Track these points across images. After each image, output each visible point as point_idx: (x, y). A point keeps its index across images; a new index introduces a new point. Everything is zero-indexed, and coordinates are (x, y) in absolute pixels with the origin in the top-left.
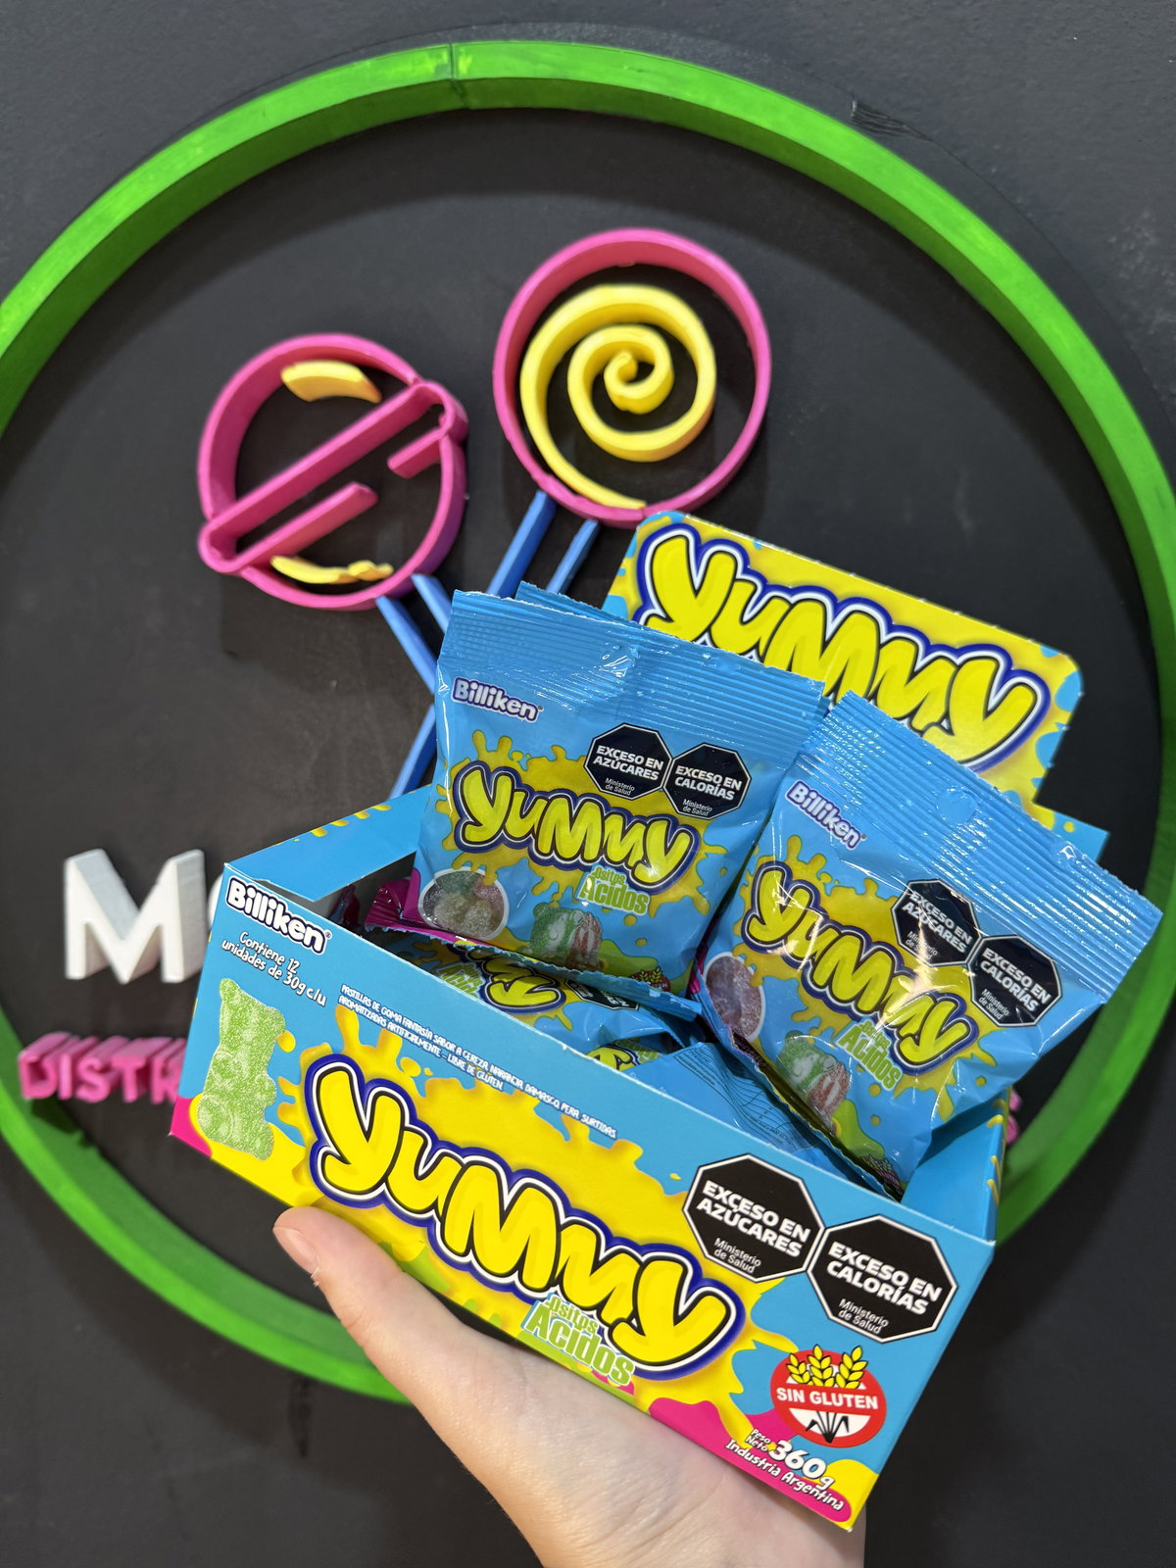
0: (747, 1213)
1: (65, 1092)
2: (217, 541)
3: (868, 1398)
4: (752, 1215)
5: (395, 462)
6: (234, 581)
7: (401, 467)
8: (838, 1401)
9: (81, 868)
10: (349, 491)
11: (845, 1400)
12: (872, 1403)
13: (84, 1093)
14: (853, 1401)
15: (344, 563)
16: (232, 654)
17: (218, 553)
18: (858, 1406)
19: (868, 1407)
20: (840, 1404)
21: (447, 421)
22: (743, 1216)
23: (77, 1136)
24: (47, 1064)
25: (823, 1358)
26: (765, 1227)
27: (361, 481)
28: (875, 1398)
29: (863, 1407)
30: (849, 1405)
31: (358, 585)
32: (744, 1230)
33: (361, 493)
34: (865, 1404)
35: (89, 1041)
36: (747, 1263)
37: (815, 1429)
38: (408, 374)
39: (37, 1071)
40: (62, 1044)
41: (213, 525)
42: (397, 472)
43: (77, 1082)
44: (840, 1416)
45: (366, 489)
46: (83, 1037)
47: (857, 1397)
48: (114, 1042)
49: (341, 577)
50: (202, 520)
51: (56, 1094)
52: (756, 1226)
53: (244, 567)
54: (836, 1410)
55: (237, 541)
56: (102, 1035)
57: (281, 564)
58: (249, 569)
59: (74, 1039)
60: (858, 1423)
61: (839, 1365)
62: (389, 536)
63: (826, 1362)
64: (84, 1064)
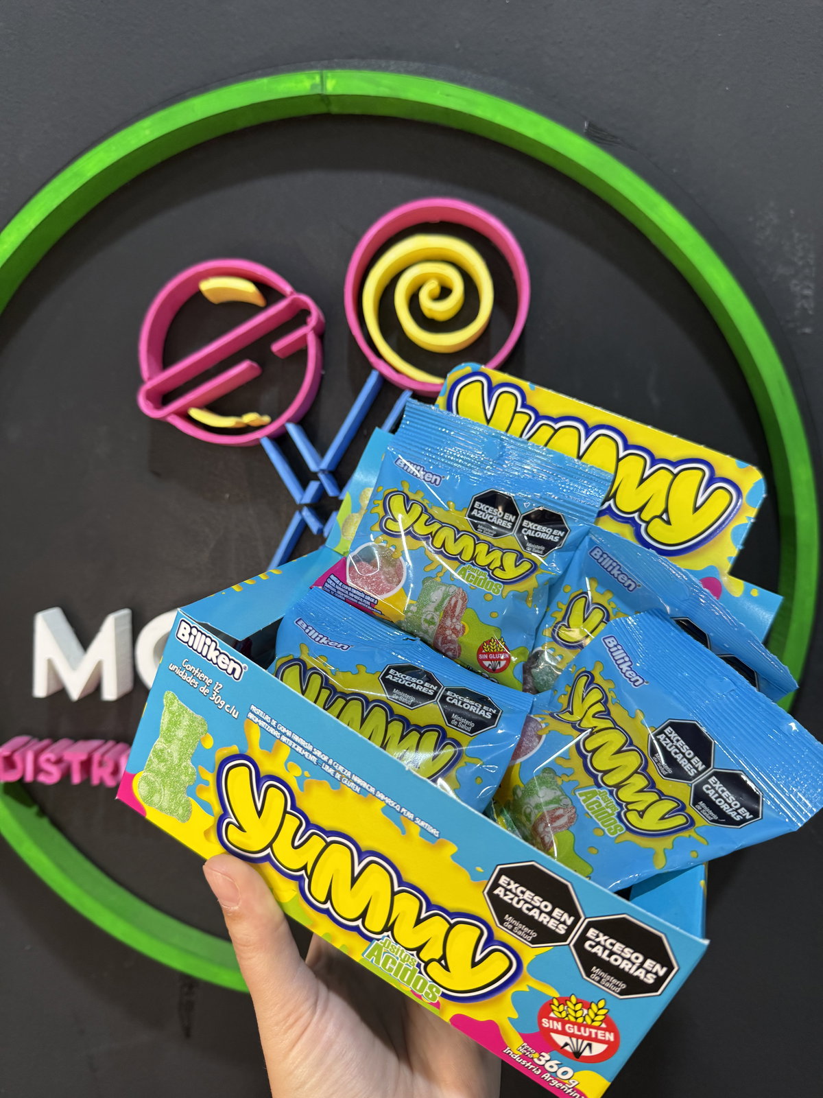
0: (529, 900)
1: (29, 777)
2: (150, 396)
3: (607, 1034)
4: (533, 902)
5: (276, 347)
6: (162, 424)
7: (279, 351)
8: (585, 1032)
9: (46, 620)
10: (244, 365)
11: (590, 1033)
12: (610, 1037)
13: (42, 778)
14: (596, 1034)
15: (239, 414)
16: (157, 474)
17: (151, 405)
18: (599, 1037)
19: (607, 1039)
20: (587, 1034)
21: (313, 321)
22: (526, 902)
23: (35, 809)
24: (17, 758)
25: (577, 1003)
26: (541, 912)
27: (252, 359)
28: (612, 1034)
29: (603, 1038)
30: (593, 1036)
31: (247, 429)
32: (527, 912)
33: (251, 367)
34: (604, 1036)
35: (45, 742)
36: (526, 933)
37: (567, 1048)
38: (287, 288)
39: (9, 763)
40: (25, 744)
41: (149, 385)
42: (276, 354)
43: (38, 770)
44: (586, 1042)
45: (255, 365)
46: (41, 739)
47: (599, 1032)
48: (63, 743)
49: (237, 423)
50: (141, 381)
51: (21, 780)
52: (535, 910)
53: (169, 414)
54: (584, 1038)
55: (164, 397)
56: (55, 738)
57: (196, 414)
58: (173, 416)
59: (35, 740)
60: (598, 1048)
61: (588, 1009)
62: (269, 396)
63: (579, 1006)
64: (43, 758)
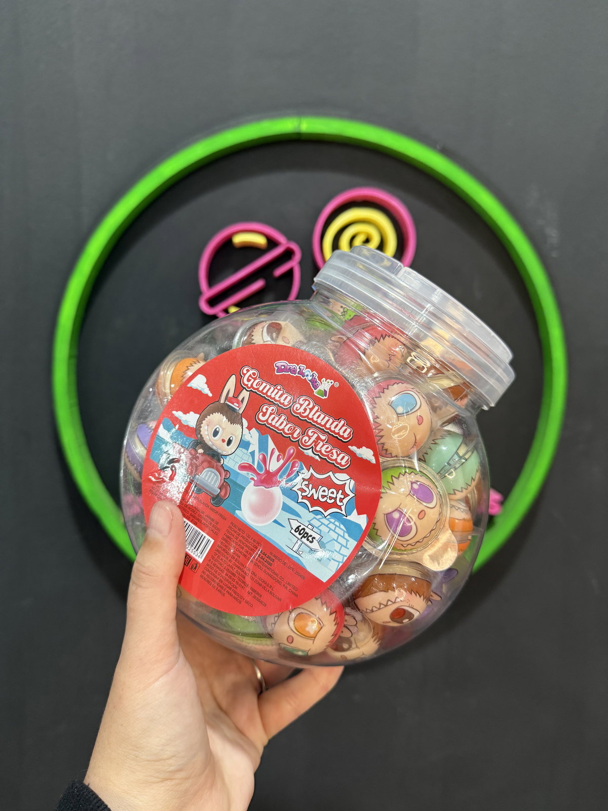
2: (206, 302)
5: (276, 272)
10: (261, 283)
17: (207, 306)
21: (298, 258)
27: (263, 279)
38: (283, 240)
41: (205, 296)
50: (200, 293)
53: (217, 312)
